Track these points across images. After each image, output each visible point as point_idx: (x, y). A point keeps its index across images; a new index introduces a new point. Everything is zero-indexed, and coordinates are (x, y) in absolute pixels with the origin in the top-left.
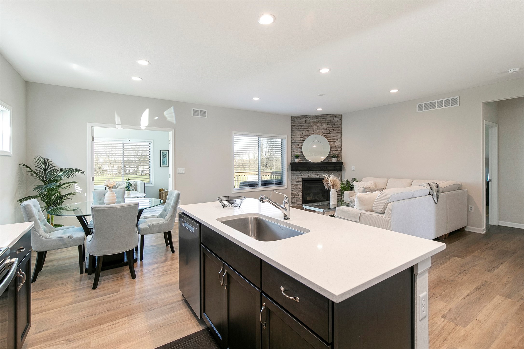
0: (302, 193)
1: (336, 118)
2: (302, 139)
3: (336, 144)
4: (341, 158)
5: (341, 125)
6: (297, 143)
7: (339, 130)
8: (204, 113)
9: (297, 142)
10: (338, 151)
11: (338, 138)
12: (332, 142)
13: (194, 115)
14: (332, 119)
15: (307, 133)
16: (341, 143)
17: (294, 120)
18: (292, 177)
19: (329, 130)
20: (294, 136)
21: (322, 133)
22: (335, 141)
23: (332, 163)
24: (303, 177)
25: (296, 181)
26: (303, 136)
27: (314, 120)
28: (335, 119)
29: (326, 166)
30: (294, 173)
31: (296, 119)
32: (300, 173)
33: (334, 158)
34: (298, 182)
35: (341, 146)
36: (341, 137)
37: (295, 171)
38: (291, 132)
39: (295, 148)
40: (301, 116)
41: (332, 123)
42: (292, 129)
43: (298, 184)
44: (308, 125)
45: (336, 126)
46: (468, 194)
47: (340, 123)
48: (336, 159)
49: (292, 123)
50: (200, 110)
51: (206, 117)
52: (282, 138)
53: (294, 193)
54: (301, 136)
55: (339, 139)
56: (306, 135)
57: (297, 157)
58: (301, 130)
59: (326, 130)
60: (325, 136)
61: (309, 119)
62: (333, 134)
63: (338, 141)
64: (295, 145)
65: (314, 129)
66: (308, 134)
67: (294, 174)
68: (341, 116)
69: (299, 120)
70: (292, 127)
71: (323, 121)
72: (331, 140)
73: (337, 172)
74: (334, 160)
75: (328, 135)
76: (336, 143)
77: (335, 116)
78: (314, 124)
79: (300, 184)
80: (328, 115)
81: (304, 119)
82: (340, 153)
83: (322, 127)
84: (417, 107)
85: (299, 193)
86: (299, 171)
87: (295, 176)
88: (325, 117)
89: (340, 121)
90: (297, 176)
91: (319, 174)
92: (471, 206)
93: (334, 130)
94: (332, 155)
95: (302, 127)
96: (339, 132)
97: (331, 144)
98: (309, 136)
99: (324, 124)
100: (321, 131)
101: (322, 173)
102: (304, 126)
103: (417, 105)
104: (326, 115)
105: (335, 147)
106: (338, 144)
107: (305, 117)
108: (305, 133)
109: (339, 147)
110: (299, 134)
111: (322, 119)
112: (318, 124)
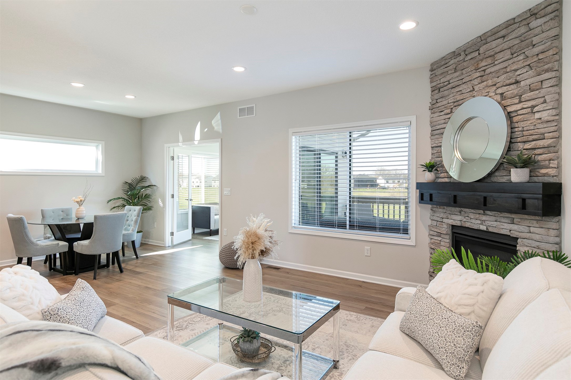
1: (537, 18)
4: (559, 167)
6: (439, 131)
9: (438, 127)
10: (541, 143)
11: (545, 91)
14: (524, 30)
15: (458, 99)
16: (559, 107)
17: (434, 72)
18: (431, 219)
19: (516, 71)
20: (434, 113)
21: (494, 88)
22: (533, 107)
24: (451, 222)
25: (436, 230)
26: (448, 111)
27: (474, 55)
28: (534, 24)
31: (438, 67)
33: (516, 167)
36: (559, 84)
39: (434, 145)
41: (524, 45)
42: (431, 96)
43: (440, 239)
44: (462, 74)
47: (555, 32)
49: (432, 81)
52: (405, 124)
56: (455, 104)
57: (431, 167)
59: (506, 75)
60: (502, 94)
61: (463, 57)
62: (528, 82)
63: (545, 102)
64: (436, 136)
65: (476, 82)
67: (434, 212)
68: (560, 3)
69: (442, 70)
71: (496, 48)
72: (519, 106)
74: (519, 176)
76: (538, 112)
78: (474, 68)
80: (510, 23)
82: (554, 148)
83: (493, 69)
86: (442, 207)
87: (434, 218)
89: (554, 24)
90: (439, 219)
91: (484, 218)
93: (529, 65)
95: (448, 84)
97: (522, 116)
99: (502, 55)
100: (490, 82)
101: (494, 218)
102: (452, 81)
104: (505, 25)
105: (532, 128)
106: (545, 115)
107: (455, 54)
108: (454, 101)
109: (549, 124)
110: (443, 107)
111: (494, 44)
112: (483, 64)
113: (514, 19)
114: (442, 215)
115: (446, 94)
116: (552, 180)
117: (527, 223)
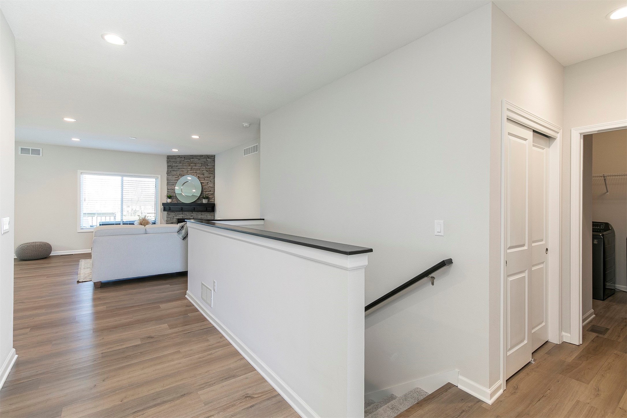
1: (209, 159)
2: (176, 179)
3: (209, 185)
4: (214, 199)
5: (214, 166)
6: (172, 183)
7: (212, 171)
8: (36, 152)
9: (172, 182)
10: (210, 193)
11: (211, 179)
12: (205, 183)
14: (205, 160)
15: (181, 173)
16: (214, 184)
17: (169, 159)
18: (167, 218)
19: (203, 171)
20: (169, 175)
21: (196, 174)
22: (208, 182)
23: (202, 204)
24: (178, 217)
25: (170, 221)
26: (177, 177)
27: (188, 160)
28: (208, 160)
29: (197, 207)
30: (169, 213)
31: (171, 159)
32: (175, 214)
33: (204, 199)
35: (214, 187)
36: (214, 178)
37: (170, 212)
38: (167, 171)
39: (170, 188)
40: (175, 156)
41: (205, 164)
42: (168, 168)
44: (183, 165)
45: (209, 167)
47: (213, 164)
48: (207, 200)
49: (168, 163)
50: (31, 148)
51: (40, 155)
52: (156, 178)
54: (175, 176)
55: (212, 180)
56: (180, 175)
57: (170, 197)
58: (175, 170)
59: (200, 171)
60: (198, 177)
61: (183, 159)
62: (207, 175)
63: (211, 182)
64: (170, 185)
65: (189, 170)
66: (183, 175)
67: (169, 214)
68: (215, 157)
69: (174, 160)
70: (168, 166)
71: (196, 162)
72: (204, 181)
73: (209, 213)
74: (205, 201)
75: (201, 176)
76: (209, 184)
77: (208, 157)
78: (188, 165)
80: (201, 156)
81: (178, 159)
82: (213, 194)
83: (195, 168)
84: (244, 152)
86: (174, 212)
87: (169, 217)
88: (199, 158)
89: (213, 162)
90: (172, 217)
91: (192, 214)
93: (207, 170)
94: (202, 197)
95: (177, 167)
96: (211, 173)
98: (184, 176)
99: (198, 164)
100: (194, 171)
101: (196, 214)
102: (178, 166)
103: (244, 149)
104: (199, 156)
105: (207, 188)
106: (211, 185)
108: (179, 173)
109: (212, 188)
110: (174, 174)
111: (196, 160)
112: (192, 165)
113: (202, 155)
114: (173, 215)
116: (213, 203)
117: (206, 214)
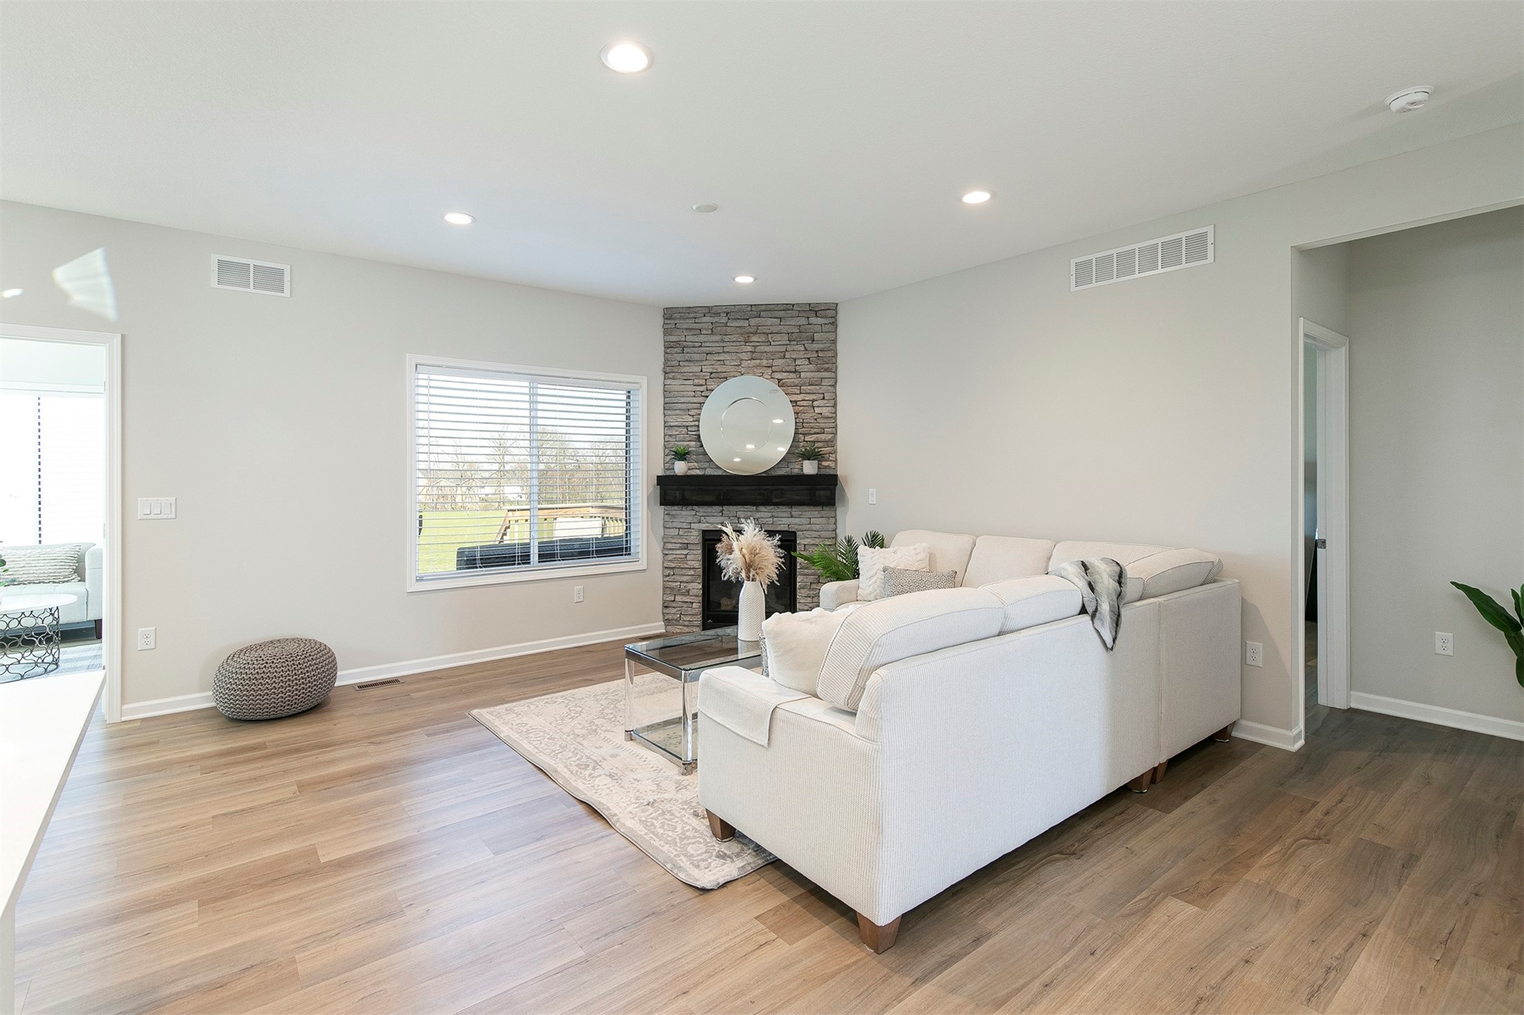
0: (700, 586)
1: (817, 316)
2: (702, 392)
3: (817, 410)
4: (836, 461)
5: (834, 342)
6: (684, 406)
7: (826, 362)
8: (271, 279)
9: (683, 400)
10: (822, 437)
11: (823, 388)
12: (805, 403)
13: (227, 284)
14: (803, 321)
15: (719, 371)
16: (835, 406)
17: (672, 322)
18: (665, 527)
19: (795, 360)
20: (673, 378)
21: (769, 371)
22: (813, 401)
23: (802, 479)
24: (704, 527)
25: (680, 541)
26: (702, 382)
27: (741, 323)
28: (813, 320)
29: (782, 490)
30: (674, 513)
31: (682, 318)
32: (693, 513)
33: (809, 460)
34: (686, 546)
35: (835, 418)
36: (834, 386)
37: (676, 508)
38: (664, 364)
39: (676, 424)
40: (696, 310)
41: (802, 336)
42: (666, 353)
43: (686, 552)
44: (723, 341)
45: (816, 346)
46: (1242, 598)
47: (831, 336)
48: (815, 463)
49: (666, 332)
50: (252, 262)
51: (282, 291)
52: (630, 387)
53: (674, 584)
54: (696, 381)
55: (828, 391)
56: (713, 375)
57: (682, 456)
58: (696, 357)
59: (784, 360)
60: (779, 380)
61: (724, 320)
62: (809, 375)
63: (824, 399)
64: (678, 412)
65: (744, 356)
66: (723, 375)
67: (674, 516)
68: (836, 310)
69: (689, 323)
70: (668, 346)
71: (772, 328)
72: (800, 397)
73: (819, 508)
74: (809, 468)
75: (790, 378)
76: (818, 407)
77: (813, 310)
78: (742, 339)
79: (695, 552)
80: (789, 307)
81: (706, 319)
82: (832, 443)
83: (768, 349)
84: (1073, 271)
85: (690, 586)
86: (690, 507)
87: (675, 525)
88: (780, 314)
89: (830, 328)
90: (685, 525)
92: (1255, 643)
93: (809, 359)
94: (799, 451)
95: (700, 346)
96: (826, 366)
97: (802, 408)
98: (726, 378)
99: (777, 337)
100: (764, 362)
101: (770, 514)
102: (707, 344)
103: (1073, 262)
104: (782, 308)
105: (813, 421)
106: (826, 411)
107: (709, 311)
108: (711, 371)
109: (829, 420)
110: (691, 374)
111: (770, 321)
112: (754, 338)
113: (793, 305)
114: (690, 519)
115: (696, 359)
116: (832, 472)
117: (808, 514)
